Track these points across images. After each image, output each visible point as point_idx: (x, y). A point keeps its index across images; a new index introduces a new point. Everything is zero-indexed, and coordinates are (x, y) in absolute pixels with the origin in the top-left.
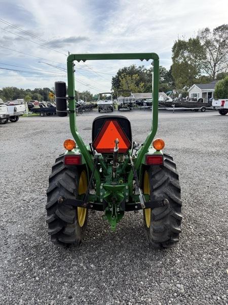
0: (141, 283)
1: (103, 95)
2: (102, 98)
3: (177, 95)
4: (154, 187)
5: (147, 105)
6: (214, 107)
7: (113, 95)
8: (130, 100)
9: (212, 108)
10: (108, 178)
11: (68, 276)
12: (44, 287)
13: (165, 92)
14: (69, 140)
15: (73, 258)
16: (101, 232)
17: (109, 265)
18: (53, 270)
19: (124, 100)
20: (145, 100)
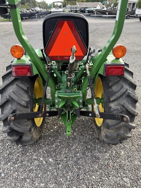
0: (94, 177)
1: (56, 4)
2: (54, 6)
3: (110, 5)
4: (111, 99)
5: (88, 13)
6: (137, 15)
7: (63, 4)
8: (76, 8)
9: (135, 15)
10: (62, 86)
11: (30, 171)
12: (8, 185)
13: (102, 2)
14: (16, 46)
15: (34, 152)
16: (57, 124)
17: (65, 159)
18: (16, 166)
19: (71, 8)
20: (87, 8)
